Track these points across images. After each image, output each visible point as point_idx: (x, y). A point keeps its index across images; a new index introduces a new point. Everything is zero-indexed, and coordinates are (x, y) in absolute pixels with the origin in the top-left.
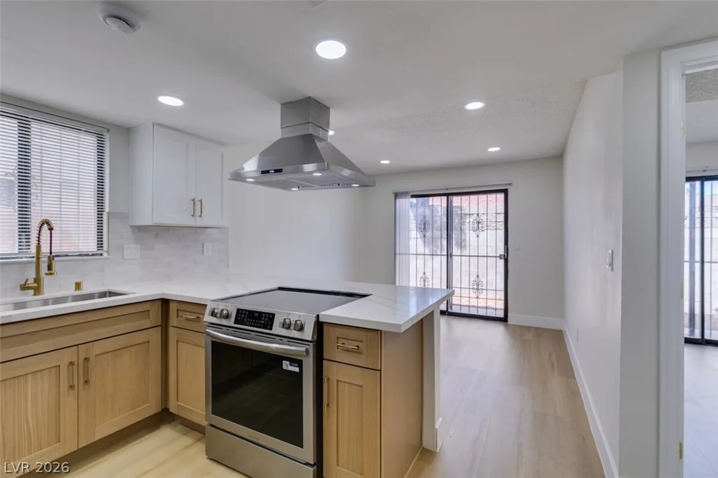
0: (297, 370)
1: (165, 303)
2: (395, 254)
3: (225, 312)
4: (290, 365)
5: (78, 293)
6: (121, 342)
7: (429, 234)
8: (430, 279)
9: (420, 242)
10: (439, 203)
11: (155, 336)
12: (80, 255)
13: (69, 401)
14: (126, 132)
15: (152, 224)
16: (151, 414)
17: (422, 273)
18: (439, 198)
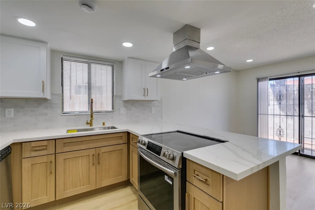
0: (171, 183)
1: (128, 133)
2: (258, 114)
3: (143, 142)
4: (168, 179)
5: (104, 126)
6: (111, 148)
7: (284, 102)
8: (285, 131)
9: (277, 107)
10: (292, 83)
11: (125, 147)
12: (106, 112)
13: (93, 169)
14: (121, 63)
15: (127, 100)
16: (123, 181)
17: (279, 127)
18: (292, 79)
